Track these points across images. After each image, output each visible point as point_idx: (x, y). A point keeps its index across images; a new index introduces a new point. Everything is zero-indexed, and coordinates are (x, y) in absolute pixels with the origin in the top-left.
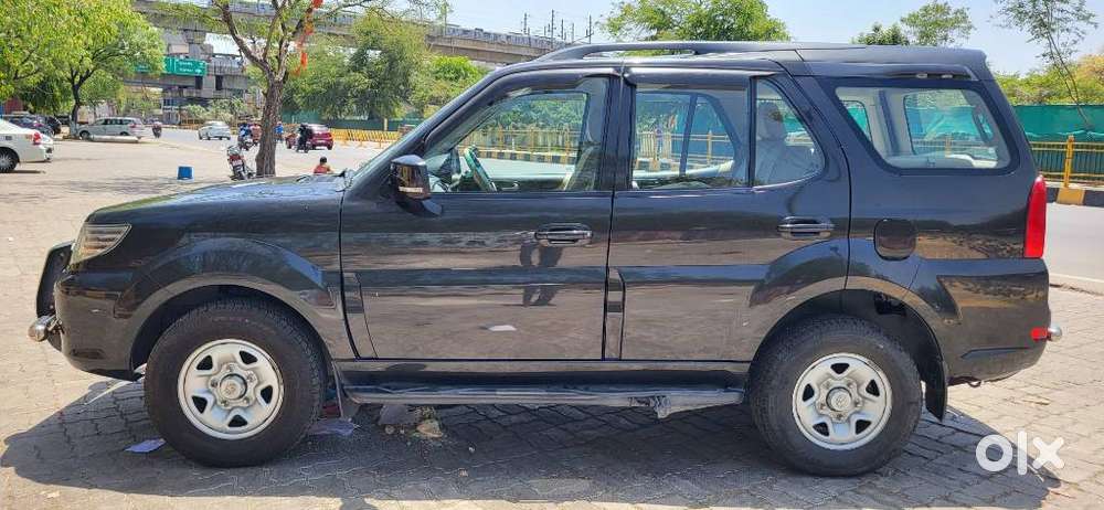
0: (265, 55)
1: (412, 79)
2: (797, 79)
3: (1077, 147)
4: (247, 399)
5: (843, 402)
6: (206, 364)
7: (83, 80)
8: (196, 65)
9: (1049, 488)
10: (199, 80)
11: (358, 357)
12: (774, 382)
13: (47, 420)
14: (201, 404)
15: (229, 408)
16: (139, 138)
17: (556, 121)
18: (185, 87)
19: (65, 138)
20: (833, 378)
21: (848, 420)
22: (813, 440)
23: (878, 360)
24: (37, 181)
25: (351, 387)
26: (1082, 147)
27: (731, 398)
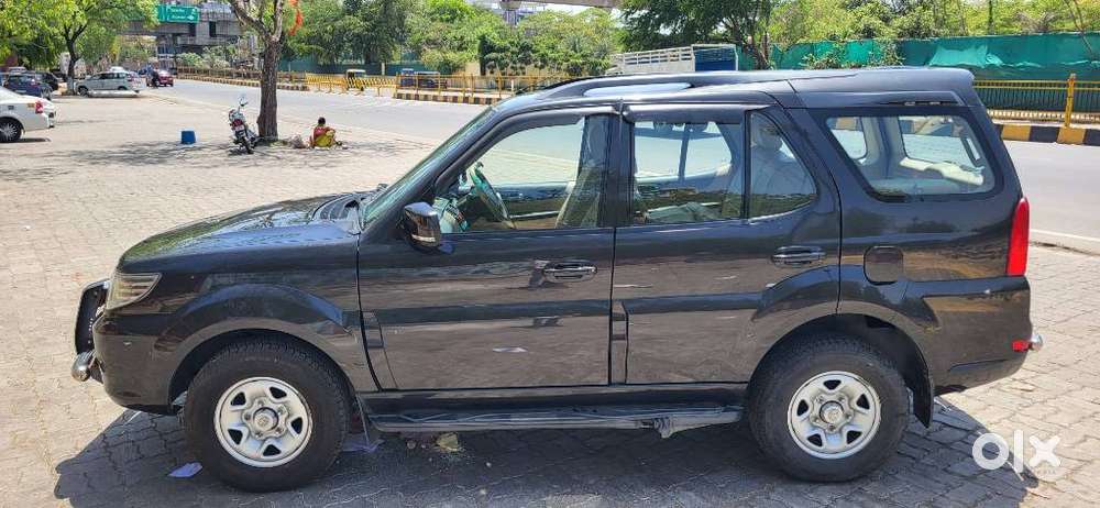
0: (260, 16)
1: (408, 21)
2: (789, 111)
3: (1079, 85)
4: (279, 430)
5: (835, 416)
6: (240, 400)
7: (76, 35)
8: (188, 12)
9: (1028, 489)
10: (192, 26)
11: (381, 390)
12: (770, 400)
13: (91, 444)
14: (236, 436)
15: (263, 438)
16: (137, 91)
17: (555, 60)
18: (179, 35)
19: (63, 94)
20: (825, 393)
21: (840, 431)
22: (807, 450)
23: (867, 377)
24: (44, 152)
25: (376, 417)
26: (1084, 85)
27: (729, 417)
